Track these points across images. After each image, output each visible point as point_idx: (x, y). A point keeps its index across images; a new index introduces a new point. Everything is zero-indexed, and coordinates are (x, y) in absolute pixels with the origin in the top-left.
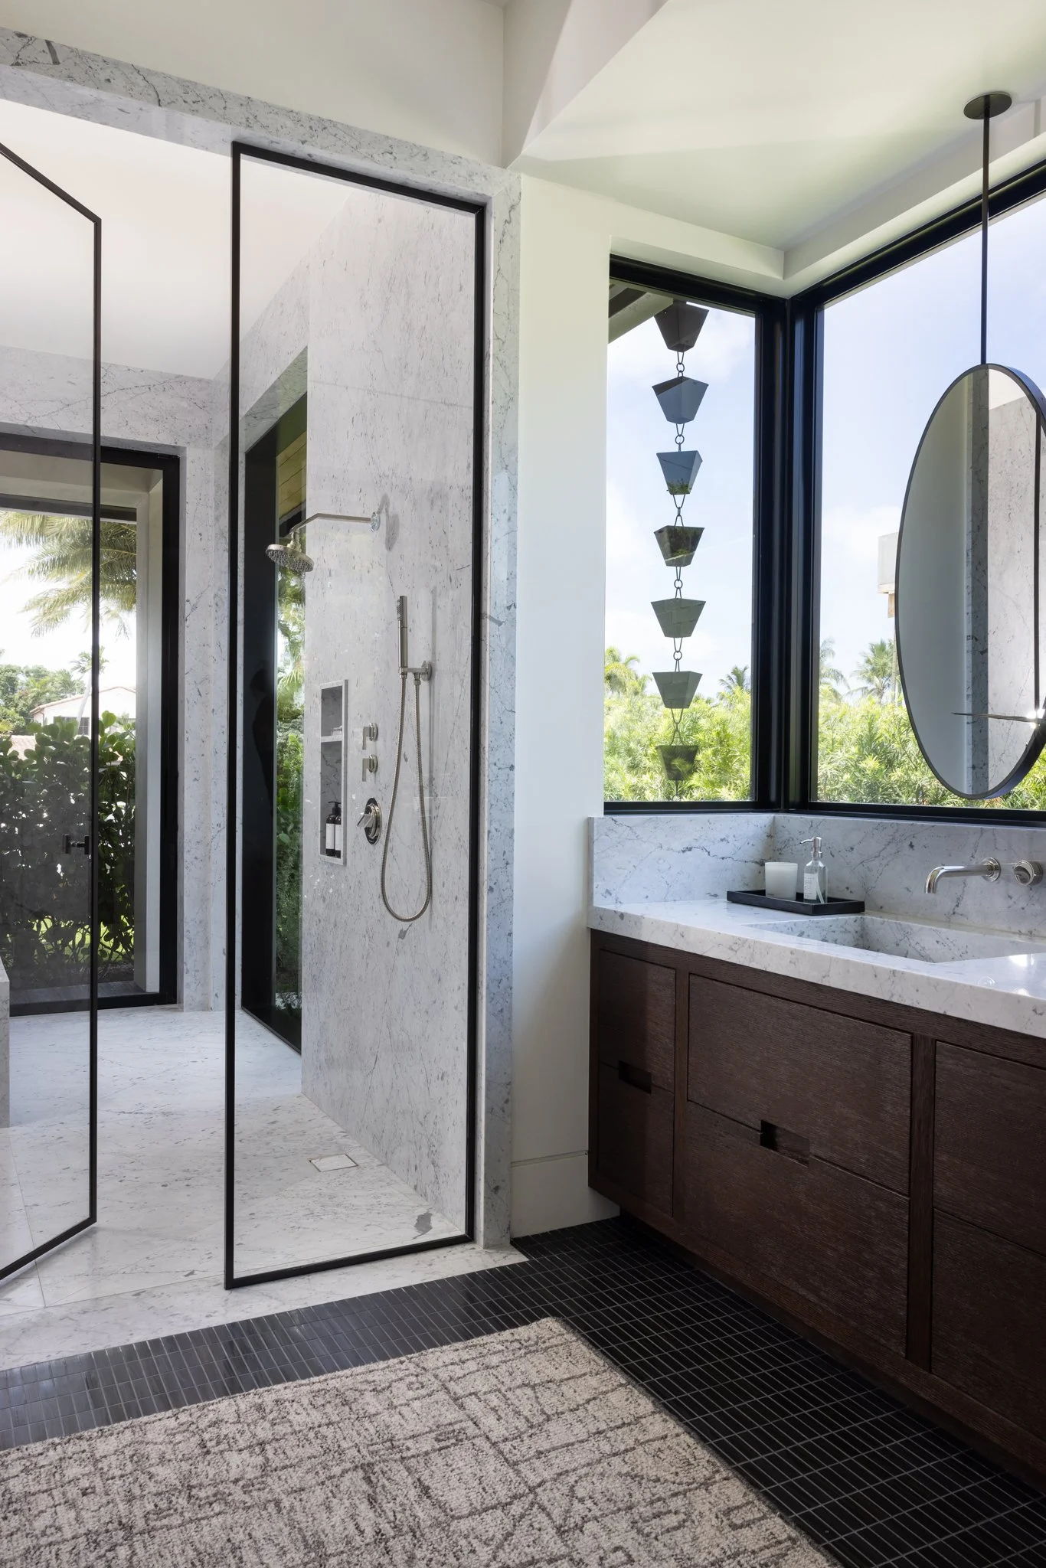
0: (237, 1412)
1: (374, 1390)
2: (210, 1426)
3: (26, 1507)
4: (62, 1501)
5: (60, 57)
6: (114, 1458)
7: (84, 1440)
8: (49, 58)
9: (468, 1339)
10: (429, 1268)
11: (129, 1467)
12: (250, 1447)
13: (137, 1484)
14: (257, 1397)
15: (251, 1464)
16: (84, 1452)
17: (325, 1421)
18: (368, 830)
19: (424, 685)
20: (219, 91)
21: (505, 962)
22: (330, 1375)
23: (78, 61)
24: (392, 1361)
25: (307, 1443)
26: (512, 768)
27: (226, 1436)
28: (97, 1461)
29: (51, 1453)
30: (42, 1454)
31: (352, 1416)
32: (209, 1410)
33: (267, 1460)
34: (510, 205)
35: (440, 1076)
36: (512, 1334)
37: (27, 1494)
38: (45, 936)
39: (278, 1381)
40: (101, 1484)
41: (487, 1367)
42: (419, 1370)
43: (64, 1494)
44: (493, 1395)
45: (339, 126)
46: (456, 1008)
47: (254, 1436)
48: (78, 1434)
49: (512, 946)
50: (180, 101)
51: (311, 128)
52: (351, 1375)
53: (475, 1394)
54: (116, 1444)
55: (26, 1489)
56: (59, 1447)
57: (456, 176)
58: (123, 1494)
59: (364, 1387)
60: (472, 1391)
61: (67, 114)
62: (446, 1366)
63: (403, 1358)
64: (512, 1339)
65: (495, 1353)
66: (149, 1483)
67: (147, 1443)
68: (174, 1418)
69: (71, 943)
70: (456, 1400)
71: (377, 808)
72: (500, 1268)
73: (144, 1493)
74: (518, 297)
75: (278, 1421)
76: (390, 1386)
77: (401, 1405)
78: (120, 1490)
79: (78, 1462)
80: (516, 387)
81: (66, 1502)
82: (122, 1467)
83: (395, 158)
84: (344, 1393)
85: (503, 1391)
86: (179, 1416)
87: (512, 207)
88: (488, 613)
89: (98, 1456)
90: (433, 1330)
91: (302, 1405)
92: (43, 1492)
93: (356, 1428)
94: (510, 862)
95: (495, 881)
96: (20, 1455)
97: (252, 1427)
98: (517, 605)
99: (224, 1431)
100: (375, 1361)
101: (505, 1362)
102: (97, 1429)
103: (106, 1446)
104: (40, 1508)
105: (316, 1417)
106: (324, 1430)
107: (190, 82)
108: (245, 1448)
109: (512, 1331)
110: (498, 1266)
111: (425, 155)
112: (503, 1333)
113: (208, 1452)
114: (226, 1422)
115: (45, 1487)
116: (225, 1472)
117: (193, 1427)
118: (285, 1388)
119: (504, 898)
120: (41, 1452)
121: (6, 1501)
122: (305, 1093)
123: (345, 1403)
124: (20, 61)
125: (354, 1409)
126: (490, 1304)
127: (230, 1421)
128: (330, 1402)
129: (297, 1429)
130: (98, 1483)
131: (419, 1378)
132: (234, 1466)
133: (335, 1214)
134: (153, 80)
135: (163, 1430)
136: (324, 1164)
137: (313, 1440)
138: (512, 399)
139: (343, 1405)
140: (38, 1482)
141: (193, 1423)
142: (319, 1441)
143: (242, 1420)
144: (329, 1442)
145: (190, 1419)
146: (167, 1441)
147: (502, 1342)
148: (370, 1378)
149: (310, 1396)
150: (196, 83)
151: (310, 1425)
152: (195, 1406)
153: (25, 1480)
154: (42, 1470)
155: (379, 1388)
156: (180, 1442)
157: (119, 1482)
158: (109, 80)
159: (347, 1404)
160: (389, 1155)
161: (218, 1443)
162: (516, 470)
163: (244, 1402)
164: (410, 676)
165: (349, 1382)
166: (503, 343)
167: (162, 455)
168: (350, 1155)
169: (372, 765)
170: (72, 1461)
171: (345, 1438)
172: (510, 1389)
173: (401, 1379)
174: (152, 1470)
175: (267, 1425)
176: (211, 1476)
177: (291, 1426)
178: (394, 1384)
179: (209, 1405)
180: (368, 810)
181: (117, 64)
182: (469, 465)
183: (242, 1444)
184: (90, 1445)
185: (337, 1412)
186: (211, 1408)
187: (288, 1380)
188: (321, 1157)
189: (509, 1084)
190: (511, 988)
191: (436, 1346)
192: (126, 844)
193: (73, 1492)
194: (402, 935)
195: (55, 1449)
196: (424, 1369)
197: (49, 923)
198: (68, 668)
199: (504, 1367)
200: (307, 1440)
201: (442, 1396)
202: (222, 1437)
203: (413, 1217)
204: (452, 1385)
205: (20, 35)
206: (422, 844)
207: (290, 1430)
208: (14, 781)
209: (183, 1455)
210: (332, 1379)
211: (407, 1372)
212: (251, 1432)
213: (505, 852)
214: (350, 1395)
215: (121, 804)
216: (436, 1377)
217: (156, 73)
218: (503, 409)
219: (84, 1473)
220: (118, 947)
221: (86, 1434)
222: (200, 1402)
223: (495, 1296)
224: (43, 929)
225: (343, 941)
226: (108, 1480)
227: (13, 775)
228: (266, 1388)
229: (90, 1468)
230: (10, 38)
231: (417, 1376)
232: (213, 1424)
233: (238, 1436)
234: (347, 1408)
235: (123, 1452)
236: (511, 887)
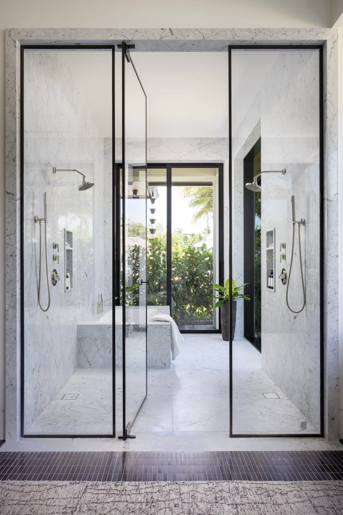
0: (229, 488)
1: (280, 493)
2: (219, 491)
3: (157, 506)
4: (168, 507)
5: (173, 33)
6: (186, 495)
7: (178, 485)
8: (170, 34)
9: (320, 480)
10: (305, 445)
11: (191, 500)
12: (232, 504)
13: (192, 508)
14: (237, 484)
15: (232, 512)
16: (177, 489)
17: (260, 501)
18: (282, 280)
19: (302, 227)
20: (224, 29)
21: (335, 331)
22: (264, 482)
23: (179, 32)
24: (289, 482)
25: (253, 509)
26: (337, 256)
27: (224, 497)
28: (181, 494)
29: (167, 486)
30: (164, 486)
31: (271, 502)
32: (219, 485)
33: (238, 512)
34: (333, 41)
35: (310, 371)
36: (340, 483)
37: (158, 501)
38: (188, 310)
39: (245, 479)
40: (181, 504)
41: (328, 495)
42: (299, 489)
43: (169, 504)
44: (331, 509)
45: (265, 29)
46: (316, 347)
47: (234, 500)
48: (176, 482)
49: (338, 325)
50: (211, 35)
51: (255, 33)
52: (272, 484)
53: (323, 507)
54: (187, 489)
55: (158, 498)
56: (170, 485)
57: (311, 36)
58: (187, 510)
59: (277, 491)
60: (322, 505)
61: (177, 51)
62: (310, 490)
63: (293, 482)
64: (339, 485)
65: (332, 490)
66: (196, 508)
67: (198, 492)
68: (207, 485)
69: (195, 312)
70: (314, 507)
71: (285, 272)
72: (335, 451)
73: (194, 512)
74: (338, 76)
75: (243, 496)
76: (287, 493)
77: (291, 503)
78: (187, 508)
79: (175, 493)
80: (337, 111)
81: (169, 508)
82: (188, 499)
83: (287, 35)
84: (269, 491)
85: (335, 509)
86: (209, 484)
87: (335, 42)
88: (326, 198)
89: (181, 492)
90: (306, 473)
91: (253, 492)
92: (163, 501)
93: (272, 508)
94: (337, 292)
95: (331, 300)
96: (158, 485)
97: (234, 496)
98: (339, 194)
99: (224, 495)
100: (281, 480)
101: (336, 495)
102: (182, 481)
103: (184, 489)
104: (161, 508)
105: (258, 499)
106: (260, 505)
107: (214, 29)
108: (230, 504)
109: (340, 481)
110: (334, 450)
111: (298, 31)
112: (335, 481)
113: (217, 502)
114: (225, 491)
115: (163, 500)
116: (222, 512)
117: (213, 490)
118: (247, 483)
119: (335, 306)
120: (164, 485)
121: (152, 501)
122: (262, 369)
123: (269, 496)
124: (162, 37)
125: (272, 500)
126: (330, 467)
127: (226, 491)
128: (263, 494)
129: (250, 502)
130: (180, 503)
131: (299, 493)
132: (226, 511)
133: (270, 415)
134: (202, 32)
135: (203, 489)
136: (268, 396)
137: (255, 509)
138: (335, 115)
139: (268, 496)
140: (162, 497)
141: (213, 488)
142: (257, 509)
143: (230, 492)
144: (262, 511)
145: (212, 486)
146: (204, 493)
147: (335, 486)
148: (279, 487)
149: (256, 489)
150: (216, 29)
151: (255, 502)
152: (215, 481)
153: (158, 495)
154: (164, 492)
155: (283, 493)
156: (208, 495)
157: (187, 505)
158: (188, 36)
159: (270, 496)
160: (291, 396)
161: (221, 499)
162: (338, 142)
163: (232, 484)
164: (297, 225)
165: (271, 487)
166: (331, 94)
167: (218, 163)
168: (277, 394)
169: (284, 257)
170: (173, 492)
171: (268, 511)
172: (338, 509)
173: (292, 491)
174: (198, 503)
175: (239, 497)
176: (217, 512)
177: (248, 500)
178: (289, 493)
179: (220, 482)
180: (282, 273)
181: (191, 30)
182: (318, 144)
183: (230, 502)
184: (179, 487)
185: (265, 499)
186: (220, 484)
187: (249, 480)
188: (267, 393)
189: (338, 378)
190: (338, 341)
191: (307, 480)
192: (211, 284)
193: (172, 505)
194: (295, 317)
195: (169, 486)
196: (301, 489)
197: (189, 306)
198: (201, 233)
199: (336, 498)
200: (253, 508)
201: (308, 503)
202: (223, 497)
203: (300, 422)
204: (313, 500)
205: (162, 29)
206: (302, 285)
207: (247, 501)
208: (179, 265)
209: (209, 501)
210: (265, 484)
211: (294, 489)
212: (233, 498)
213: (335, 289)
214: (271, 493)
215: (209, 271)
216: (306, 494)
217: (203, 29)
218: (332, 120)
219: (176, 498)
220: (209, 314)
221: (179, 482)
222: (217, 480)
223: (332, 463)
224: (187, 308)
225: (274, 318)
226: (183, 503)
227: (179, 263)
228: (240, 481)
229: (178, 496)
230: (159, 31)
231: (298, 491)
232: (221, 491)
233: (228, 498)
234: (269, 498)
235: (189, 493)
236: (338, 302)
